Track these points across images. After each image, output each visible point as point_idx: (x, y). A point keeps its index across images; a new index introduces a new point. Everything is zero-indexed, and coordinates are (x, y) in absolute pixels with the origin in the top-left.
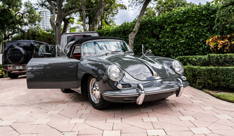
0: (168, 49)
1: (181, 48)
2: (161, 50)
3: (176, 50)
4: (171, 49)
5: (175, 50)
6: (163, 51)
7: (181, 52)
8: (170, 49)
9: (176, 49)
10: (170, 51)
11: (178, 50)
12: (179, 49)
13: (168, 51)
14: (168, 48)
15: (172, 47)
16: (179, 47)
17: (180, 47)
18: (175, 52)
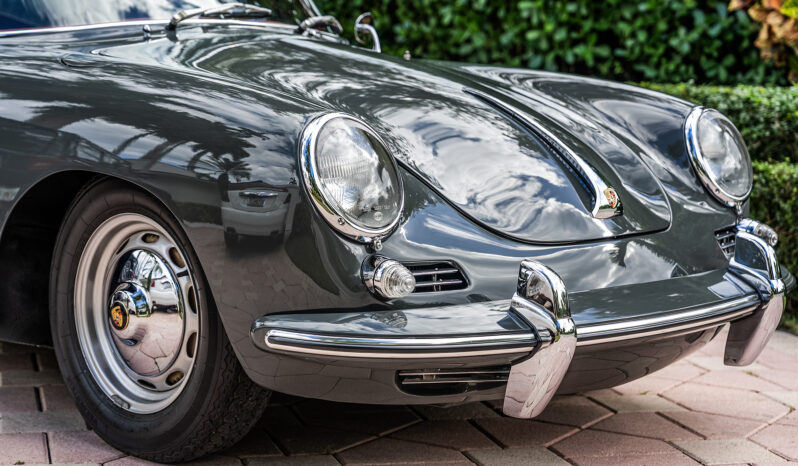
0: (451, 25)
1: (541, 26)
2: (398, 29)
3: (505, 39)
4: (473, 26)
5: (497, 39)
6: (414, 36)
7: (537, 51)
8: (463, 27)
9: (503, 31)
10: (457, 45)
11: (522, 34)
12: (531, 28)
13: (445, 38)
14: (447, 20)
15: (480, 13)
16: (529, 20)
17: (535, 20)
18: (500, 48)
